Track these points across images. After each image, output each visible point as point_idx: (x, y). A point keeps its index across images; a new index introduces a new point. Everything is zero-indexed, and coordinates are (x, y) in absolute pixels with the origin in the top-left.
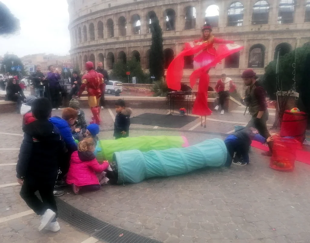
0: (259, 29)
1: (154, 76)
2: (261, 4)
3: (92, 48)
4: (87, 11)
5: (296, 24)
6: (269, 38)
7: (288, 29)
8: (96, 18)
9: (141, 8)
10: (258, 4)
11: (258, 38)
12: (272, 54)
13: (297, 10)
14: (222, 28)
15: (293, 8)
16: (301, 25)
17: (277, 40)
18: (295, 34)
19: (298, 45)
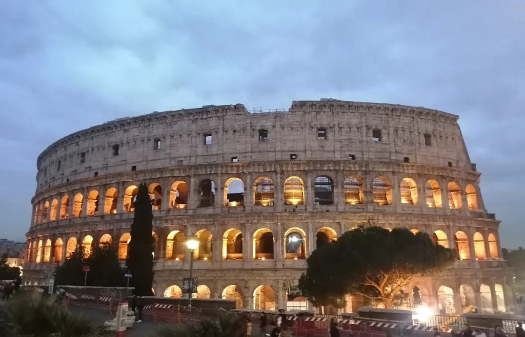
0: (294, 210)
1: (130, 273)
3: (60, 230)
4: (62, 180)
5: (337, 206)
6: (307, 221)
7: (328, 211)
8: (73, 190)
9: (141, 178)
11: (293, 221)
12: (314, 241)
13: (335, 191)
14: (248, 206)
15: (331, 188)
16: (342, 207)
17: (317, 224)
18: (337, 218)
19: (343, 231)
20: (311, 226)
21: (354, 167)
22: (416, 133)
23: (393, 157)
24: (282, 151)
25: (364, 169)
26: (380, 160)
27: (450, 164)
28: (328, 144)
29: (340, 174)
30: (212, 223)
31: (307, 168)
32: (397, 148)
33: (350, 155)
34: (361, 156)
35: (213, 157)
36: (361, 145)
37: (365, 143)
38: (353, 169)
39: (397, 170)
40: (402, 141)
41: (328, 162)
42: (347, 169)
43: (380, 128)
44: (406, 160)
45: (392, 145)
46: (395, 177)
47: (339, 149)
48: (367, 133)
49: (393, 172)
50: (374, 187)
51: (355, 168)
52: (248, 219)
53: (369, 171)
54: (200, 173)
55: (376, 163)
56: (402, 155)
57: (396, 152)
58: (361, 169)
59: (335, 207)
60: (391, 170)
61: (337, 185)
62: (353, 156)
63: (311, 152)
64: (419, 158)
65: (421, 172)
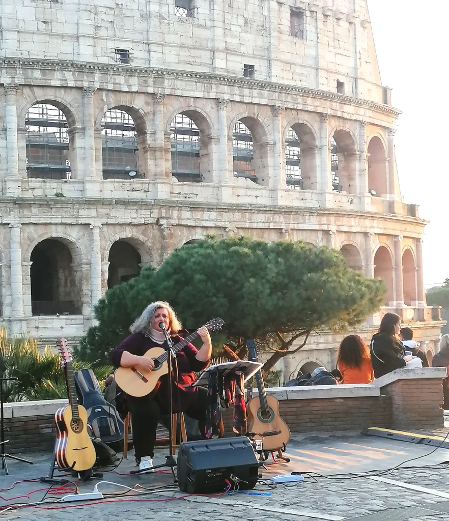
5: (82, 182)
6: (7, 220)
7: (62, 195)
12: (23, 272)
13: (79, 142)
15: (65, 135)
16: (97, 187)
17: (32, 228)
18: (83, 213)
19: (97, 244)
20: (16, 232)
21: (127, 81)
22: (274, 4)
23: (220, 63)
25: (150, 90)
26: (189, 68)
27: (340, 85)
28: (61, 16)
29: (92, 100)
31: (5, 80)
32: (229, 40)
33: (118, 51)
34: (146, 55)
36: (144, 25)
37: (154, 22)
38: (126, 89)
39: (227, 97)
40: (242, 22)
41: (63, 65)
42: (111, 87)
44: (249, 70)
45: (219, 32)
46: (224, 113)
47: (90, 31)
51: (129, 86)
53: (164, 96)
55: (179, 75)
56: (239, 59)
57: (227, 51)
58: (144, 90)
59: (80, 187)
60: (213, 95)
61: (84, 129)
62: (124, 55)
63: (15, 35)
64: (276, 69)
65: (278, 104)
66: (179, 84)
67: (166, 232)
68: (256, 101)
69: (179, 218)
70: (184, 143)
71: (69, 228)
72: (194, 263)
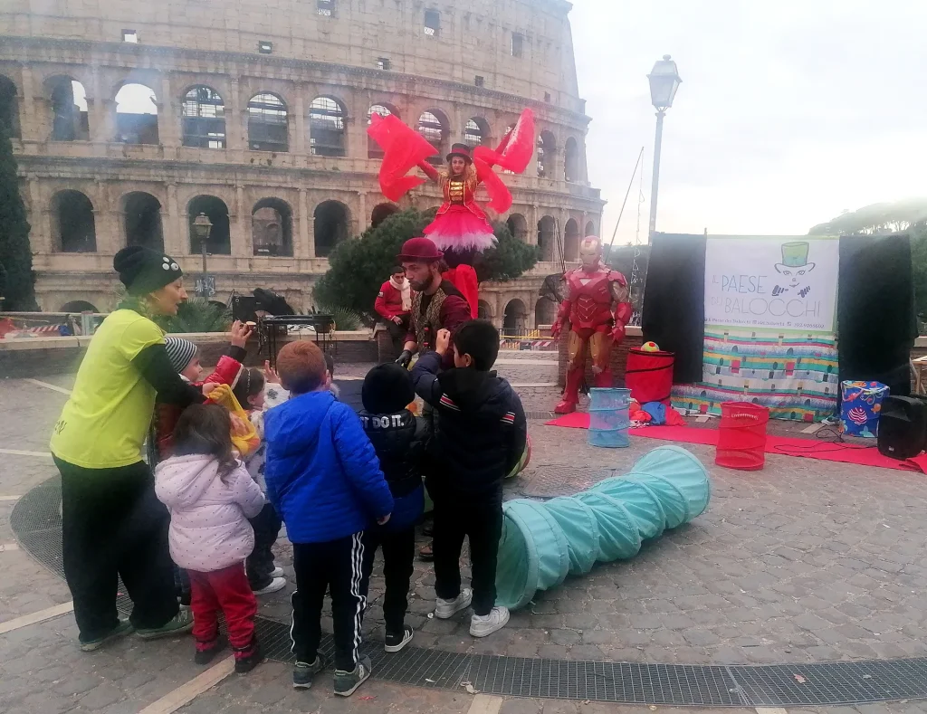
0: (270, 162)
2: (267, 102)
5: (352, 160)
6: (295, 186)
7: (338, 169)
10: (257, 101)
11: (269, 184)
12: (308, 224)
13: (350, 129)
14: (170, 147)
15: (341, 123)
16: (363, 164)
17: (315, 193)
18: (353, 183)
19: (363, 207)
20: (303, 195)
21: (386, 84)
22: (500, 29)
23: (458, 74)
24: (240, 32)
25: (404, 92)
26: (433, 76)
27: (547, 96)
28: (337, 29)
29: (360, 97)
30: (89, 176)
31: (294, 77)
32: (465, 55)
33: (380, 59)
34: (401, 64)
35: (74, 23)
36: (400, 40)
37: (408, 37)
38: (385, 90)
39: (462, 100)
40: (475, 42)
41: (338, 68)
42: (374, 87)
43: (439, 8)
44: (479, 80)
45: (457, 49)
46: (459, 113)
47: (359, 42)
48: (413, 15)
49: (455, 104)
50: (421, 128)
51: (388, 88)
52: (170, 173)
53: (414, 97)
54: (45, 59)
55: (426, 81)
56: (472, 71)
57: (464, 65)
58: (399, 91)
59: (350, 163)
60: (451, 99)
61: (354, 119)
62: (386, 63)
63: (301, 42)
64: (500, 81)
65: (500, 108)
66: (426, 88)
67: (414, 201)
68: (484, 105)
69: (424, 190)
70: (430, 134)
71: (342, 195)
72: (397, 228)
